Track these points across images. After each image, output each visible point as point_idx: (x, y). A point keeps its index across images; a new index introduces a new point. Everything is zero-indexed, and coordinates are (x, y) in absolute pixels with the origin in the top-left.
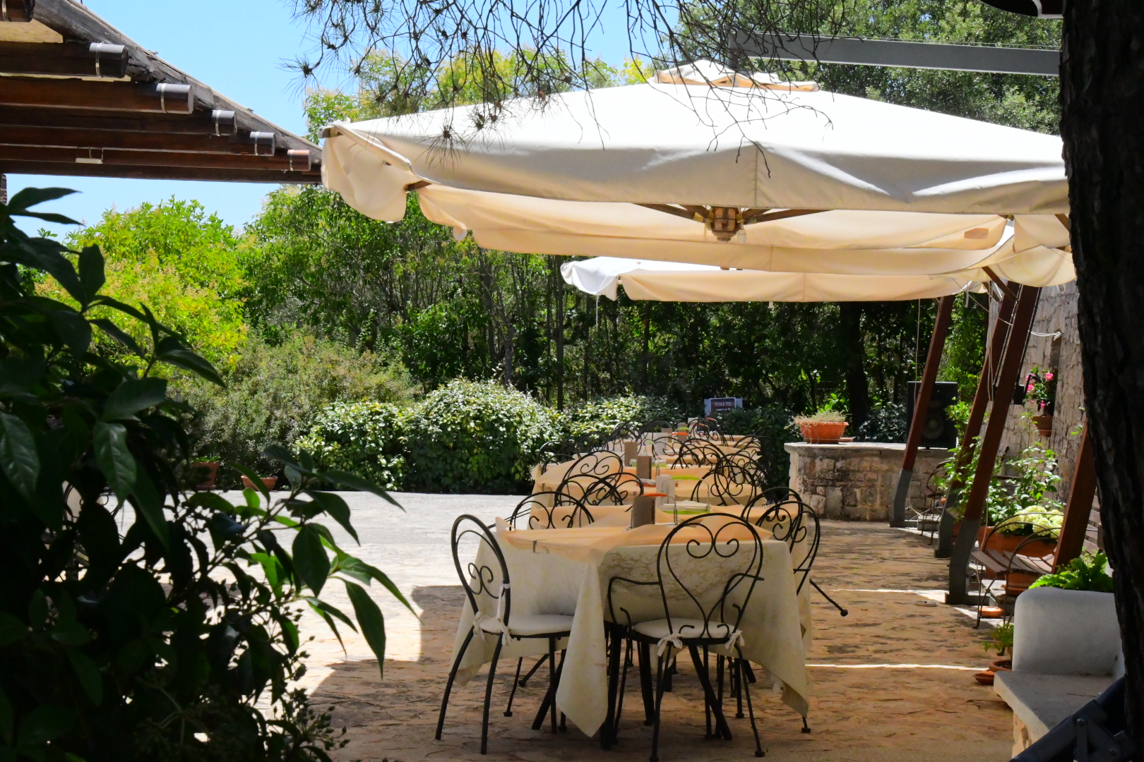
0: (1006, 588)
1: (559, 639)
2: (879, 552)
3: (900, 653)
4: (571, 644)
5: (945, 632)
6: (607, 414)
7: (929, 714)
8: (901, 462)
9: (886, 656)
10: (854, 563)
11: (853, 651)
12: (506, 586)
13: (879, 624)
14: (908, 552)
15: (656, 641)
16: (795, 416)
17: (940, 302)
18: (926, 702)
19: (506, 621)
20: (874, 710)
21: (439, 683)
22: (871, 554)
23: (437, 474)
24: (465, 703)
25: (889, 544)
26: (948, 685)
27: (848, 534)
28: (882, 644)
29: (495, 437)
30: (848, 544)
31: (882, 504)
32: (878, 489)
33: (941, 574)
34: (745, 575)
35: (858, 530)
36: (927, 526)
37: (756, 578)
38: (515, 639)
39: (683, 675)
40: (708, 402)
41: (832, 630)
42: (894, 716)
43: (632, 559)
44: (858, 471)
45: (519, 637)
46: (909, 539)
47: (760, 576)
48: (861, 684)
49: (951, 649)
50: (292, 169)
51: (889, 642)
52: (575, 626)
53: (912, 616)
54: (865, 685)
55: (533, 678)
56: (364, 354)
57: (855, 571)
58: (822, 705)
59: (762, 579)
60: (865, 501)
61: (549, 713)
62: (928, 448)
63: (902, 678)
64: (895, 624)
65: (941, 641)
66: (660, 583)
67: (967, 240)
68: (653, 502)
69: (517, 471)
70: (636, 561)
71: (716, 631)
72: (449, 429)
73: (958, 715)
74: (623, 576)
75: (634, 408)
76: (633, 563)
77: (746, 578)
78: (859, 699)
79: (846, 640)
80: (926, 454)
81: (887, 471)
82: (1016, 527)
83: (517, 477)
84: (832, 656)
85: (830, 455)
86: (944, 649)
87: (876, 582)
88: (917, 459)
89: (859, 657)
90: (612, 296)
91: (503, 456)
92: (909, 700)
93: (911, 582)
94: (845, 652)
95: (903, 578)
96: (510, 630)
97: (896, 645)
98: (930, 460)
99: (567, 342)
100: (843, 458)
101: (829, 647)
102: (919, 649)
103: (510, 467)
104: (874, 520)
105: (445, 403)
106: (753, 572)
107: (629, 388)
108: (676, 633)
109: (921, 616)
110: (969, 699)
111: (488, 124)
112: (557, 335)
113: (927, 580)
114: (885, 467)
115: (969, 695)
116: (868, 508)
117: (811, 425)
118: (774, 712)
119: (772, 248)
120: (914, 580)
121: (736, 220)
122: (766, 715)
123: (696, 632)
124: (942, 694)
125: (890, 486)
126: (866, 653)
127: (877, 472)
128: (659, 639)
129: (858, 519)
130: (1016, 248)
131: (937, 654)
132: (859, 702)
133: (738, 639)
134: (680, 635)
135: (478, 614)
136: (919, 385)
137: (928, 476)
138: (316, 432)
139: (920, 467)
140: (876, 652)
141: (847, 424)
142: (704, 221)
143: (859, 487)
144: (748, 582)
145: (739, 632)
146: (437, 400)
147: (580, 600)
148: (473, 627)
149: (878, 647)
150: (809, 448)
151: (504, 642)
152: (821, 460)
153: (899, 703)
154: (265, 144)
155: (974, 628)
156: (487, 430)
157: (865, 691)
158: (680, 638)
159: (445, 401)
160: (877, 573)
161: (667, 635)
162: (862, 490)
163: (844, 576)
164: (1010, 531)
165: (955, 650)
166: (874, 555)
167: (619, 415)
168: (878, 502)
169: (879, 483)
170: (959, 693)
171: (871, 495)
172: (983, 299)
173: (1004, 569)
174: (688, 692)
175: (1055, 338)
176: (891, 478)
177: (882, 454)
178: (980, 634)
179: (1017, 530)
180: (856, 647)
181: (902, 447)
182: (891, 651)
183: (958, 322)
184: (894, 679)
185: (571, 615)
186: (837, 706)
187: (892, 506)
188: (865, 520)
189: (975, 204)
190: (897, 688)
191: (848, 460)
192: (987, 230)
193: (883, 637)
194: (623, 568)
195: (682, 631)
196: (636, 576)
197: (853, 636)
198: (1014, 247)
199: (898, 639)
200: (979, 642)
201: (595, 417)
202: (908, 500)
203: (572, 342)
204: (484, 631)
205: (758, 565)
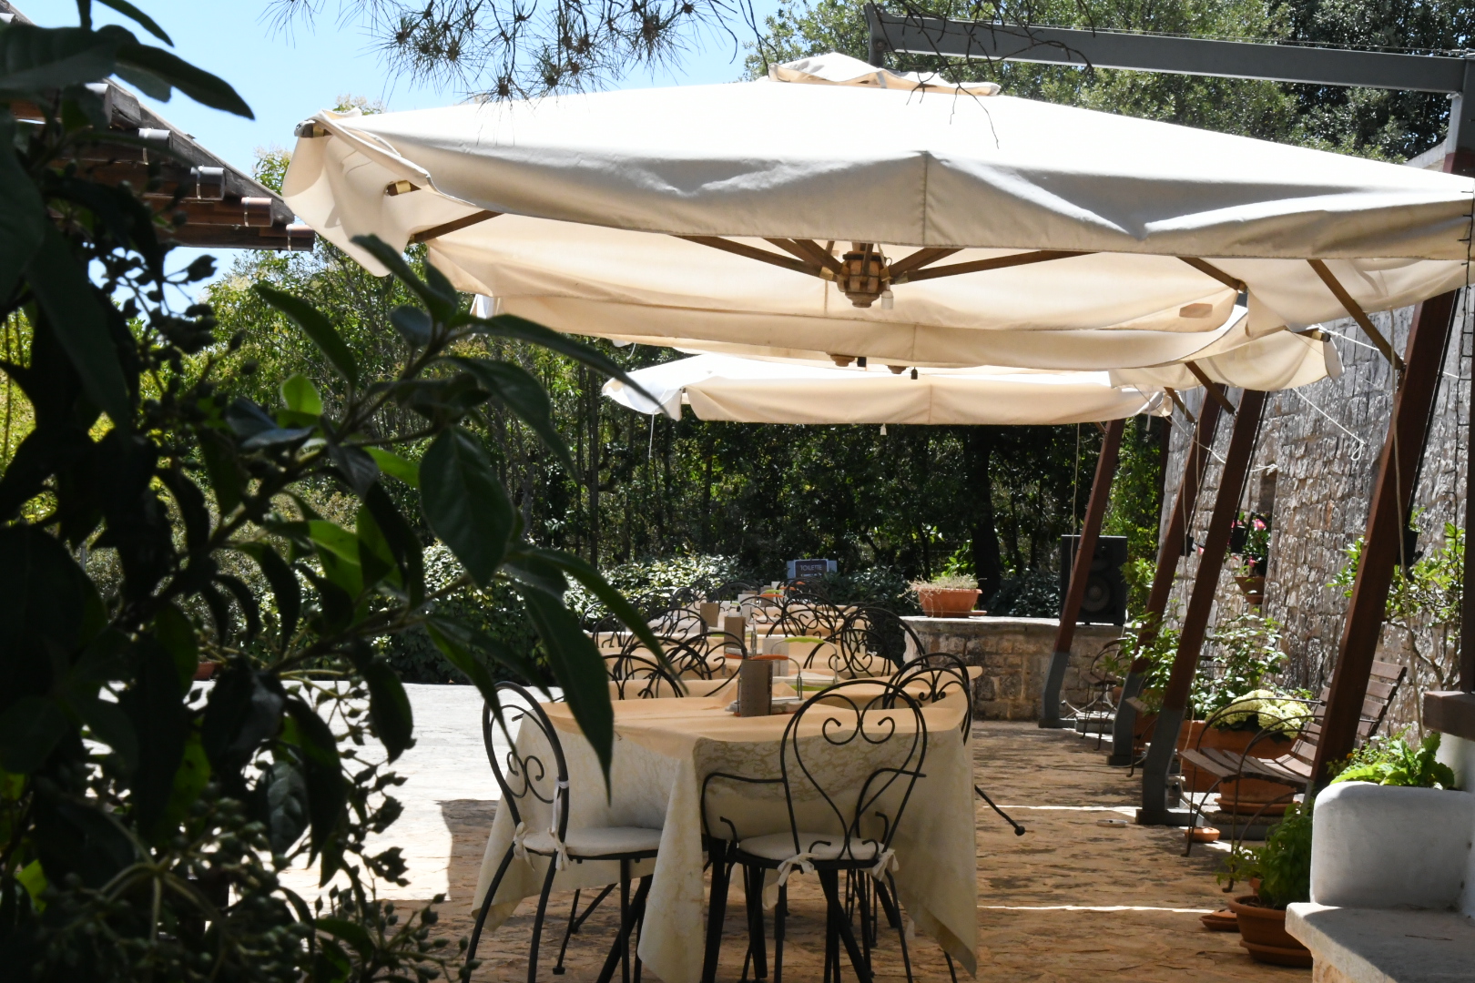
0: (1220, 802)
1: (638, 861)
2: (1032, 758)
3: (1090, 889)
4: (660, 868)
5: (1145, 861)
6: (660, 579)
7: (1149, 971)
8: (1052, 642)
9: (1073, 892)
10: (1001, 772)
11: (1026, 886)
12: (563, 785)
13: (1054, 850)
14: (1071, 759)
15: (774, 864)
16: (912, 580)
17: (1107, 429)
18: (1142, 954)
19: (562, 834)
20: (1071, 965)
21: (455, 928)
22: (1022, 761)
23: (432, 658)
24: (495, 955)
25: (1043, 749)
26: (1167, 931)
27: (985, 736)
28: (1062, 876)
29: (510, 608)
30: (989, 749)
31: (1027, 698)
32: (1022, 677)
33: (1121, 786)
34: (901, 771)
35: (999, 731)
36: (1090, 726)
37: (916, 774)
38: (575, 861)
39: (798, 917)
40: (792, 565)
41: (992, 857)
42: (1100, 973)
43: (743, 749)
44: (997, 653)
45: (580, 859)
46: (1067, 743)
47: (921, 771)
48: (1046, 930)
49: (1159, 882)
50: (247, 224)
51: (1072, 873)
52: (665, 843)
53: (1096, 840)
54: (1052, 931)
55: (588, 921)
56: (334, 497)
57: (1005, 782)
58: (998, 958)
59: (924, 776)
60: (1005, 693)
61: (618, 970)
62: (1087, 624)
63: (1100, 922)
64: (1077, 850)
65: (1143, 873)
66: (784, 780)
67: (1183, 319)
68: (770, 667)
69: (539, 655)
70: (748, 752)
71: (861, 850)
72: (449, 598)
73: (1189, 971)
74: (729, 772)
75: (694, 571)
76: (744, 754)
77: (901, 775)
78: (1047, 950)
79: (1014, 871)
80: (1087, 631)
81: (1035, 653)
82: (1235, 719)
83: (539, 661)
84: (996, 891)
85: (958, 632)
86: (1149, 883)
87: (1037, 796)
88: (1074, 638)
89: (1034, 894)
90: (676, 415)
91: (520, 634)
92: (1118, 951)
93: (1084, 796)
94: (1014, 886)
95: (1071, 791)
96: (567, 849)
97: (1083, 878)
98: (1090, 639)
99: (602, 489)
100: (977, 636)
101: (992, 880)
102: (1115, 883)
103: (530, 649)
104: (1016, 719)
105: (443, 563)
106: (912, 767)
107: (688, 545)
108: (805, 853)
109: (1107, 839)
110: (1201, 950)
111: (567, 77)
112: (590, 479)
113: (1104, 793)
114: (1032, 648)
115: (1197, 946)
116: (1009, 702)
117: (933, 592)
118: (932, 968)
119: (916, 327)
120: (1087, 793)
121: (879, 278)
122: (922, 972)
123: (830, 852)
124: (1160, 944)
125: (1038, 674)
126: (1045, 889)
127: (1021, 654)
128: (780, 862)
129: (996, 718)
130: (1250, 329)
131: (1141, 889)
132: (1048, 955)
133: (891, 860)
134: (810, 855)
135: (521, 825)
136: (1077, 540)
137: (1090, 660)
138: (270, 602)
139: (1078, 649)
140: (1057, 887)
141: (980, 591)
142: (834, 279)
143: (996, 675)
144: (905, 780)
145: (890, 852)
146: (433, 558)
147: (670, 808)
148: (513, 845)
149: (1059, 880)
150: (931, 622)
151: (558, 865)
152: (947, 639)
153: (1104, 956)
154: (211, 183)
155: (1183, 855)
156: (499, 599)
157: (1054, 939)
158: (811, 860)
159: (443, 560)
160: (1037, 784)
161: (791, 857)
162: (1001, 679)
163: (993, 788)
164: (1227, 724)
165: (1163, 885)
166: (1028, 762)
167: (675, 581)
168: (1022, 695)
169: (1023, 671)
170: (1182, 942)
171: (1013, 685)
172: (1163, 426)
173: (1232, 773)
174: (808, 940)
175: (1269, 472)
176: (1039, 661)
177: (1028, 631)
178: (1193, 863)
179: (1237, 723)
180: (1029, 879)
181: (1056, 622)
182: (1077, 886)
183: (1125, 458)
184: (1090, 923)
185: (659, 829)
186: (1019, 959)
187: (1041, 700)
188: (1004, 719)
189: (1236, 243)
190: (1096, 935)
191: (983, 639)
192: (1210, 306)
193: (1062, 867)
194: (728, 761)
195: (814, 848)
196: (747, 771)
197: (1025, 866)
198: (1247, 329)
199: (1085, 870)
200: (1196, 875)
201: (644, 582)
202: (1062, 692)
203: (609, 487)
204: (529, 850)
205: (919, 757)
